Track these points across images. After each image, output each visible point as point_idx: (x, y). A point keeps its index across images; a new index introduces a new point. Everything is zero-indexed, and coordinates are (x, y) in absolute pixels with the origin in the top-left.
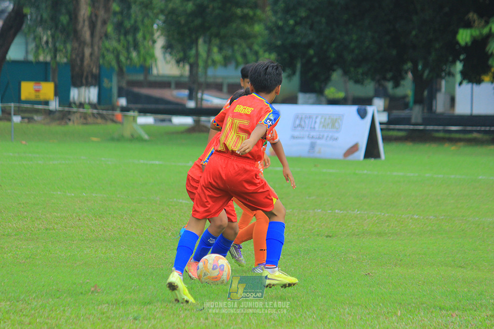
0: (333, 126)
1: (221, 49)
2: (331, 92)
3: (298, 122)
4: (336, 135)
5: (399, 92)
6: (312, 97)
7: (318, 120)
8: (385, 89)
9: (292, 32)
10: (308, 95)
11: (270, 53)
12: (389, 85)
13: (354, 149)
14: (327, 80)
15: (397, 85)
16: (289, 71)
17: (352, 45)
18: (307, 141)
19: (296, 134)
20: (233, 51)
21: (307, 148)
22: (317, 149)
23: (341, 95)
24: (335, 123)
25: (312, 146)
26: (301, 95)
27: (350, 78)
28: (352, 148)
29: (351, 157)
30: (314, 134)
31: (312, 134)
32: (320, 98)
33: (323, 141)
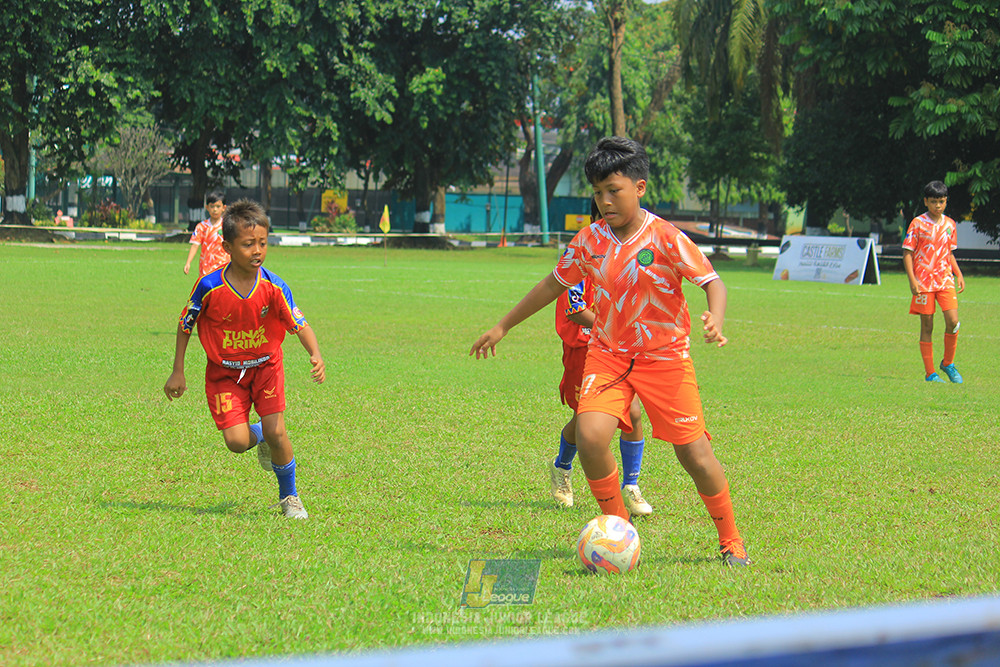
0: (836, 254)
1: (739, 188)
2: (832, 227)
3: (806, 251)
4: (839, 263)
5: (891, 228)
6: (818, 229)
7: (823, 250)
8: (880, 225)
9: (802, 173)
10: (814, 229)
11: (781, 191)
12: (884, 221)
13: (855, 274)
14: (830, 216)
15: (890, 221)
16: (798, 208)
17: (853, 185)
18: (814, 268)
19: (804, 261)
20: (750, 190)
21: (814, 274)
22: (822, 274)
23: (843, 229)
24: (838, 252)
25: (818, 272)
26: (808, 229)
27: (851, 216)
28: (852, 274)
29: (851, 282)
30: (820, 261)
31: (818, 262)
32: (826, 233)
33: (827, 268)
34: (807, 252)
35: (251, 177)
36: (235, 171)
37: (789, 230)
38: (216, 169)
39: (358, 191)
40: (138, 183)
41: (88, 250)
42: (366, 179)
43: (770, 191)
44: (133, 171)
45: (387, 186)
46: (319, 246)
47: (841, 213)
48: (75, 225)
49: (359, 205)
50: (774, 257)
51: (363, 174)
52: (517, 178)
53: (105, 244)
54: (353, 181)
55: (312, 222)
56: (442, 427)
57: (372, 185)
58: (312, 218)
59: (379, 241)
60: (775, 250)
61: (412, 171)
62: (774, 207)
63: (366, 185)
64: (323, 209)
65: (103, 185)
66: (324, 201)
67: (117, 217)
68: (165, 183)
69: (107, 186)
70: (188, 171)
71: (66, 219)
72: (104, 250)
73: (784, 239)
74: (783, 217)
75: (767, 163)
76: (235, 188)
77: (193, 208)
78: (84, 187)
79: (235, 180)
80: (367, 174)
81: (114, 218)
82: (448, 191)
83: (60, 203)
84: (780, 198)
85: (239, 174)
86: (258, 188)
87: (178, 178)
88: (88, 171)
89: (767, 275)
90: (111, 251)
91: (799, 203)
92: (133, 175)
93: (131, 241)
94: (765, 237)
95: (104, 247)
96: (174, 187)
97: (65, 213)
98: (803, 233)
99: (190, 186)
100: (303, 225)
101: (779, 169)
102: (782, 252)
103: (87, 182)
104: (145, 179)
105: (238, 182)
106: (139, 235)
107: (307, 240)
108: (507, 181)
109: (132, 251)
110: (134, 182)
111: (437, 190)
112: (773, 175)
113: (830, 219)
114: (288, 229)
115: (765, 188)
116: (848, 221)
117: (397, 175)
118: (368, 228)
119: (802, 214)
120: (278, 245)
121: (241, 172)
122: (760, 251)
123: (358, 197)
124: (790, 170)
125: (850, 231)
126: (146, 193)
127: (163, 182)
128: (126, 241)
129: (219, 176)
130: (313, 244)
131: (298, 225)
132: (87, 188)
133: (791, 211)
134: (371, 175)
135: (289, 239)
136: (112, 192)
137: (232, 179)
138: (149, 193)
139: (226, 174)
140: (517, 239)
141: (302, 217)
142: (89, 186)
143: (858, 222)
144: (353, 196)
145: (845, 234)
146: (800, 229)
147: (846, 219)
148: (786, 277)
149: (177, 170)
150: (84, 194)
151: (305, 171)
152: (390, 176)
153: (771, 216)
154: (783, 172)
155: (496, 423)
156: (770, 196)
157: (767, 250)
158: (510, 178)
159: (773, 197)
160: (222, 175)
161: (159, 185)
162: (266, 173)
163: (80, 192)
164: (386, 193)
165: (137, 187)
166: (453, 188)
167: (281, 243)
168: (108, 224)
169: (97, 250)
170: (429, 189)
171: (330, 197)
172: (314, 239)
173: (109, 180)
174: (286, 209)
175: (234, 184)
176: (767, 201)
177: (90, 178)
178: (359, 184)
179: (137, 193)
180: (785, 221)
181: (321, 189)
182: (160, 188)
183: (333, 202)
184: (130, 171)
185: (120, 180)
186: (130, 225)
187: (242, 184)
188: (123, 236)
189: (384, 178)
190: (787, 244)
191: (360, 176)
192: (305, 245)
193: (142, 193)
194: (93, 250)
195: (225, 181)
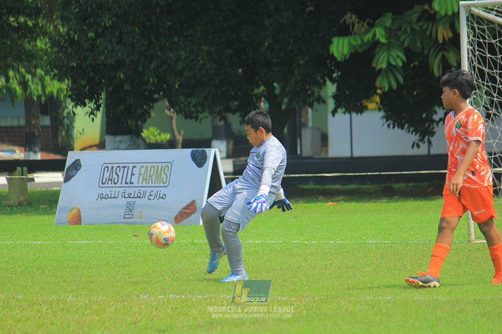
0: (158, 177)
2: (149, 133)
3: (107, 175)
4: (163, 191)
6: (126, 138)
7: (136, 171)
8: (228, 125)
9: (93, 48)
10: (118, 138)
11: (60, 80)
12: (234, 119)
13: (191, 208)
14: (144, 117)
16: (91, 105)
17: (180, 66)
18: (122, 201)
19: (106, 191)
20: (8, 79)
21: (122, 211)
22: (136, 212)
23: (166, 137)
24: (162, 173)
25: (130, 208)
26: (108, 139)
27: (178, 112)
28: (187, 208)
29: (185, 221)
30: (131, 190)
31: (128, 191)
32: (138, 142)
33: (144, 201)
34: (110, 174)
37: (77, 144)
43: (42, 79)
47: (162, 109)
50: (55, 189)
60: (56, 177)
62: (52, 106)
73: (71, 158)
74: (66, 121)
75: (32, 33)
84: (60, 90)
89: (45, 219)
91: (93, 96)
94: (39, 156)
98: (101, 146)
101: (54, 43)
102: (67, 179)
112: (46, 52)
113: (145, 121)
115: (34, 75)
116: (174, 122)
119: (99, 115)
122: (33, 180)
124: (72, 42)
125: (180, 138)
133: (80, 111)
143: (191, 122)
145: (171, 144)
146: (97, 140)
147: (171, 118)
148: (77, 220)
153: (46, 121)
154: (61, 47)
156: (44, 88)
157: (43, 178)
159: (48, 90)
176: (39, 97)
180: (70, 128)
190: (77, 165)
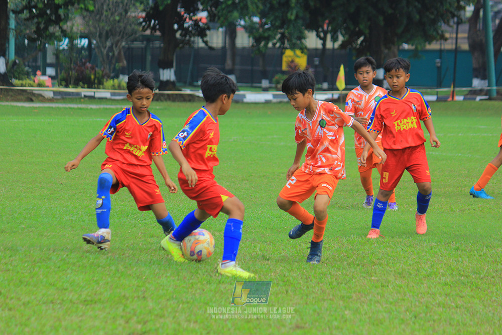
35: (218, 37)
36: (201, 32)
38: (186, 32)
39: (316, 50)
40: (112, 45)
41: (66, 108)
42: (324, 40)
44: (107, 32)
45: (343, 46)
46: (280, 102)
48: (53, 85)
49: (317, 63)
51: (322, 35)
52: (466, 35)
53: (80, 102)
54: (312, 41)
55: (274, 79)
56: (391, 278)
57: (329, 45)
58: (273, 77)
59: (336, 96)
61: (367, 31)
63: (324, 45)
64: (284, 67)
65: (79, 46)
66: (285, 59)
67: (92, 77)
68: (137, 44)
69: (83, 48)
70: (158, 33)
71: (44, 79)
72: (80, 109)
76: (202, 48)
77: (164, 69)
78: (61, 48)
79: (204, 41)
80: (325, 33)
81: (90, 78)
82: (401, 48)
83: (40, 63)
85: (206, 35)
86: (224, 48)
87: (148, 39)
88: (65, 34)
90: (87, 109)
92: (107, 38)
93: (106, 99)
95: (80, 106)
96: (146, 48)
97: (44, 74)
99: (160, 47)
100: (265, 83)
103: (65, 44)
104: (118, 41)
105: (206, 43)
106: (113, 94)
107: (268, 96)
108: (457, 38)
109: (106, 109)
110: (108, 44)
111: (389, 49)
114: (252, 87)
117: (353, 35)
118: (325, 85)
120: (243, 102)
121: (208, 32)
123: (316, 57)
126: (119, 53)
127: (135, 42)
128: (101, 99)
129: (188, 38)
130: (275, 100)
131: (261, 83)
132: (64, 49)
134: (329, 36)
135: (252, 96)
136: (87, 53)
137: (200, 40)
138: (122, 53)
139: (194, 35)
140: (466, 93)
141: (265, 75)
142: (66, 48)
144: (312, 54)
149: (148, 32)
150: (61, 56)
151: (266, 35)
152: (347, 37)
155: (443, 275)
158: (460, 35)
160: (190, 37)
161: (132, 46)
162: (231, 33)
163: (57, 53)
164: (343, 52)
165: (111, 48)
166: (406, 46)
167: (245, 100)
168: (84, 83)
169: (74, 109)
170: (383, 48)
171: (290, 56)
172: (275, 96)
173: (85, 42)
174: (249, 68)
175: (202, 45)
177: (67, 40)
178: (318, 44)
179: (111, 54)
181: (282, 49)
182: (133, 48)
183: (292, 61)
184: (104, 33)
185: (94, 42)
186: (105, 84)
187: (210, 44)
188: (98, 95)
189: (341, 38)
191: (318, 36)
192: (267, 102)
193: (116, 53)
194: (70, 108)
195: (194, 42)
